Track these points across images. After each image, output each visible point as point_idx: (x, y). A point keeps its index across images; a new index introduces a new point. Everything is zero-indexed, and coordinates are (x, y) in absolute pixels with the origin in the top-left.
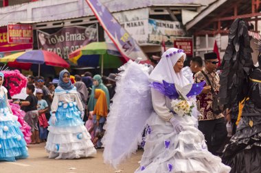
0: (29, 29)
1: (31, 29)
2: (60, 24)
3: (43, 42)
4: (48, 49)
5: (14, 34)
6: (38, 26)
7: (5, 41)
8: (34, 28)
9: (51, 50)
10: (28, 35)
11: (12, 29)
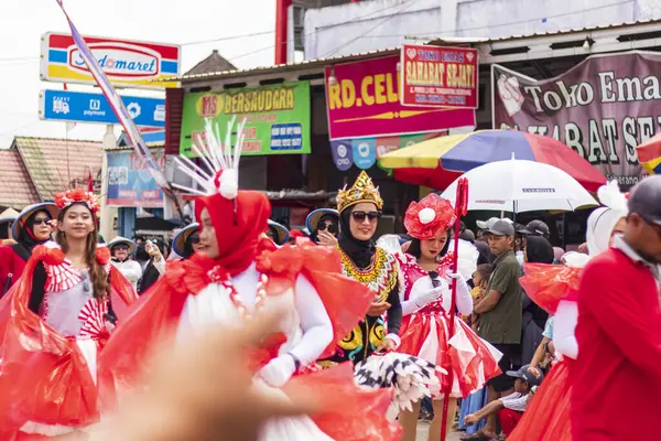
0: (466, 62)
1: (474, 62)
2: (580, 43)
3: (513, 106)
4: (532, 129)
5: (419, 77)
6: (495, 53)
7: (392, 98)
8: (485, 57)
9: (542, 130)
10: (462, 81)
11: (416, 59)
